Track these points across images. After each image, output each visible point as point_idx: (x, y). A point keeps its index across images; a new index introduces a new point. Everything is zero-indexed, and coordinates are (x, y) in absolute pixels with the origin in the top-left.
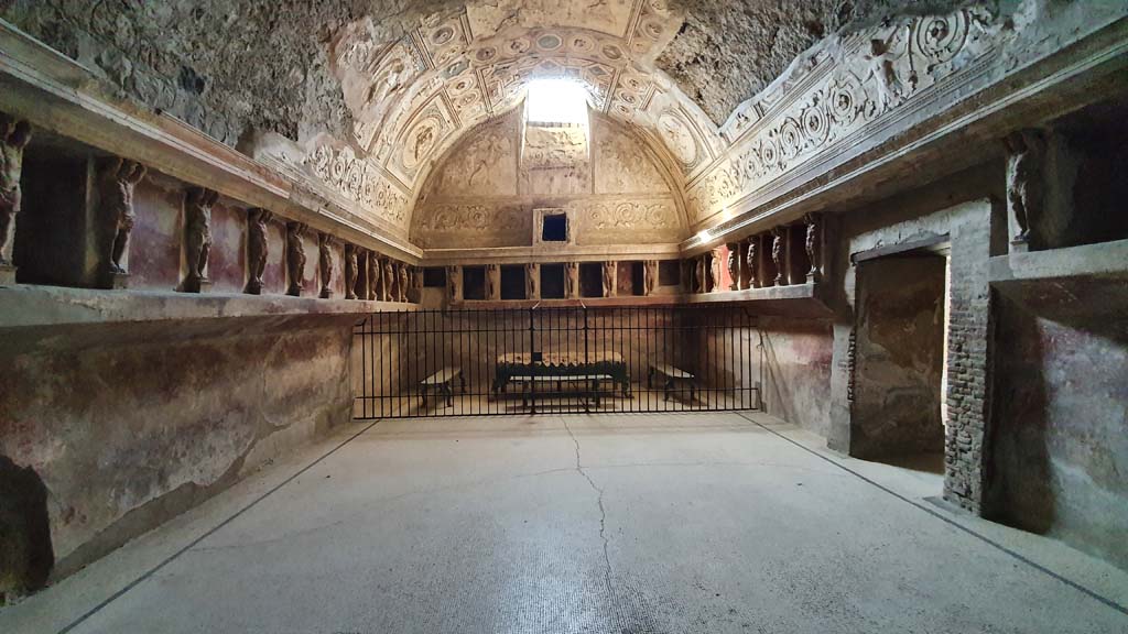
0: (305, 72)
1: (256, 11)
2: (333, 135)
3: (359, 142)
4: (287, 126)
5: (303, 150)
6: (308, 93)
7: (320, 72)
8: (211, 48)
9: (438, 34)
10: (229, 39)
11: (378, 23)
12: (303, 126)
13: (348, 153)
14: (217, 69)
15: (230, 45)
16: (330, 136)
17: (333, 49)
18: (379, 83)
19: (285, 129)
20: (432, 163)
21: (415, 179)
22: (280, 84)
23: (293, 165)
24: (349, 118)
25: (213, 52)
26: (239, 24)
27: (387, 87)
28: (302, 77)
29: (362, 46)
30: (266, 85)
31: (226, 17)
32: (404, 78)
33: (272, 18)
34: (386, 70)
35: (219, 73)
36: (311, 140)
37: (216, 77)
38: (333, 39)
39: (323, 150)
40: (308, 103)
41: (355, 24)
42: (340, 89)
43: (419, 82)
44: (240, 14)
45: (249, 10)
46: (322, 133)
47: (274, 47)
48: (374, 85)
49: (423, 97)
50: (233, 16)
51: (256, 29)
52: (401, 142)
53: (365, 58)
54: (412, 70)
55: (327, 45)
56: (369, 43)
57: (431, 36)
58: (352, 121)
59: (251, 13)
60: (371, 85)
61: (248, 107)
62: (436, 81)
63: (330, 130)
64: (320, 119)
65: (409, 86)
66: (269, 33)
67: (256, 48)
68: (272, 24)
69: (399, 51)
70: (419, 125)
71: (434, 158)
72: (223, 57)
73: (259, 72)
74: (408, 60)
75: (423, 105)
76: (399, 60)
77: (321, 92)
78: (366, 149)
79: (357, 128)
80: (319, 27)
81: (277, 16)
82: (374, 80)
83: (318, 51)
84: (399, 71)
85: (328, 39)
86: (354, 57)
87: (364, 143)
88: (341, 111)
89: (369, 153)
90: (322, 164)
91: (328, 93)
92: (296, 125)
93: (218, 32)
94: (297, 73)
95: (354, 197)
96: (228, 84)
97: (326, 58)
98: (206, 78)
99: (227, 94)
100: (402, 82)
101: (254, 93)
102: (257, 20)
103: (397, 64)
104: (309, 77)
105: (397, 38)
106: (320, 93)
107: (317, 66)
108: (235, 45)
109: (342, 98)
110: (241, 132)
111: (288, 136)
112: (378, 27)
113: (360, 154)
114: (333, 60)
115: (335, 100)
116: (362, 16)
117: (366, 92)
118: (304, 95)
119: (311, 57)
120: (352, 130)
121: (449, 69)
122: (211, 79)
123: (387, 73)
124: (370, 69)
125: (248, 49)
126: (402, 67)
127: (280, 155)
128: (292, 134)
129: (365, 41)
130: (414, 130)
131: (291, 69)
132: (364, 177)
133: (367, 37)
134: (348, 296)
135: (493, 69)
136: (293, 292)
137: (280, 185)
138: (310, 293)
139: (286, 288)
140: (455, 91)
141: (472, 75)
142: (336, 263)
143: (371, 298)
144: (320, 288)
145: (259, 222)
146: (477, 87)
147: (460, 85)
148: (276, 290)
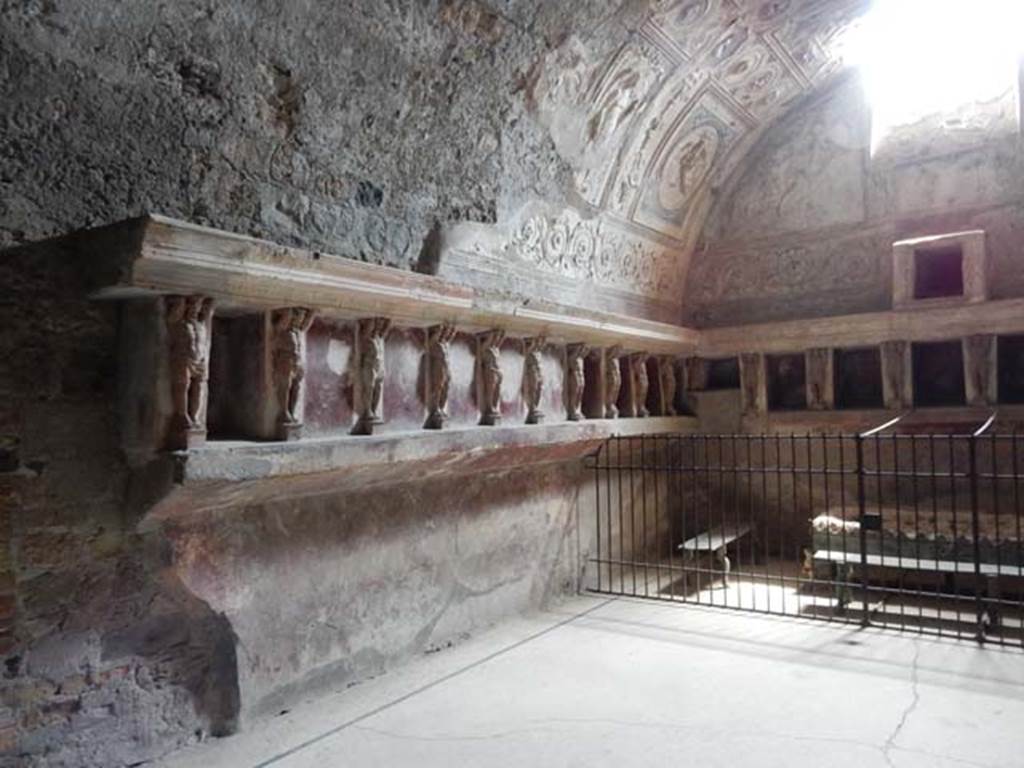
0: (498, 136)
1: (431, 91)
2: (546, 200)
3: (585, 197)
4: (481, 208)
5: (504, 232)
6: (505, 159)
7: (517, 128)
8: (387, 152)
9: (684, 13)
10: (404, 135)
11: (587, 36)
12: (503, 200)
13: (571, 216)
14: (395, 171)
15: (406, 142)
16: (541, 202)
17: (530, 96)
18: (605, 110)
19: (479, 213)
20: (715, 192)
21: (685, 223)
22: (468, 162)
23: (490, 256)
24: (566, 170)
25: (389, 156)
26: (413, 114)
27: (618, 112)
28: (495, 142)
29: (572, 74)
30: (452, 168)
31: (398, 113)
32: (642, 88)
33: (449, 91)
34: (612, 90)
35: (398, 175)
36: (512, 217)
37: (394, 181)
38: (529, 84)
39: (532, 224)
40: (507, 171)
41: (556, 52)
42: (550, 139)
43: (667, 88)
44: (413, 102)
45: (422, 94)
46: (530, 203)
47: (455, 123)
48: (598, 116)
49: (679, 105)
50: (406, 107)
51: (434, 110)
52: (653, 176)
53: (577, 88)
54: (653, 76)
55: (522, 93)
56: (581, 67)
57: (671, 22)
58: (572, 173)
59: (425, 95)
60: (591, 115)
61: (432, 202)
62: (696, 75)
63: (542, 194)
64: (524, 185)
65: (653, 98)
66: (448, 110)
67: (435, 134)
68: (450, 99)
69: (628, 59)
70: (681, 145)
71: (715, 184)
72: (400, 158)
73: (442, 158)
74: (644, 65)
75: (682, 115)
76: (628, 71)
77: (522, 151)
78: (597, 203)
79: (580, 179)
80: (508, 77)
81: (455, 86)
82: (595, 108)
83: (511, 106)
84: (630, 84)
85: (520, 88)
86: (562, 91)
87: (592, 196)
88: (553, 165)
89: (603, 205)
90: (531, 242)
91: (533, 149)
92: (493, 202)
93: (391, 132)
94: (490, 141)
95: (581, 275)
96: (407, 184)
97: (523, 109)
98: (383, 186)
99: (407, 195)
100: (640, 96)
101: (438, 184)
102: (434, 103)
103: (627, 77)
104: (505, 139)
105: (620, 45)
106: (521, 154)
107: (513, 123)
108: (412, 137)
109: (553, 148)
110: (426, 233)
111: (484, 219)
112: (590, 41)
113: (588, 212)
114: (532, 106)
115: (544, 156)
116: (563, 38)
117: (585, 129)
118: (499, 163)
119: (503, 114)
120: (572, 185)
121: (713, 53)
122: (389, 185)
123: (615, 93)
124: (588, 98)
125: (427, 136)
126: (637, 76)
127: (473, 248)
128: (489, 216)
129: (575, 64)
130: (676, 152)
131: (479, 139)
132: (598, 241)
133: (576, 59)
134: (571, 417)
135: (794, 25)
136: (487, 420)
137: (458, 294)
138: (512, 419)
139: (479, 416)
140: (733, 78)
141: (758, 46)
142: (550, 373)
143: (609, 416)
144: (526, 411)
145: (440, 341)
146: (772, 59)
147: (740, 67)
148: (465, 420)
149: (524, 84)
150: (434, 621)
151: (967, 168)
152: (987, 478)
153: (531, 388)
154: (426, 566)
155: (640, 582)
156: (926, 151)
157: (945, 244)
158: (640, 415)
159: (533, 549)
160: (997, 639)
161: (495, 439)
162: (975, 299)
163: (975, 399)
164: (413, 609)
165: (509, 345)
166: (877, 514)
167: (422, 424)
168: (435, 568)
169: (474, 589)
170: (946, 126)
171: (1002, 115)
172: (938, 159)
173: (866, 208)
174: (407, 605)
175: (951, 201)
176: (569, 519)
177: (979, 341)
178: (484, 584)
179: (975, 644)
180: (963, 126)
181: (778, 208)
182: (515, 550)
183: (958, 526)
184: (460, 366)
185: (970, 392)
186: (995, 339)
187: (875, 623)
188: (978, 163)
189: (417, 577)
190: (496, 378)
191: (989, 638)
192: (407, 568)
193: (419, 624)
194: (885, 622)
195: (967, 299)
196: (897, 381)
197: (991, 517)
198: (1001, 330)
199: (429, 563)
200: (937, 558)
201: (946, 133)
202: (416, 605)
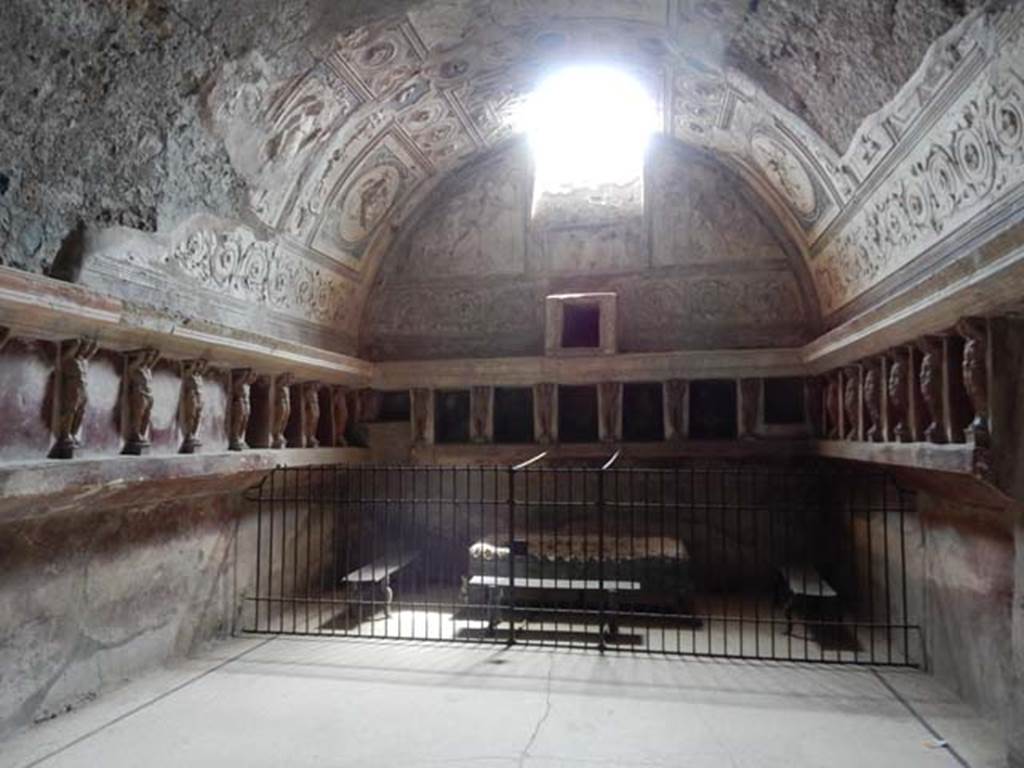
0: (163, 138)
1: (82, 75)
2: (217, 214)
3: (262, 217)
4: (138, 214)
5: (165, 243)
6: (171, 165)
7: (187, 133)
8: (17, 133)
9: (370, 54)
10: (43, 117)
11: (270, 54)
12: (166, 209)
13: (245, 235)
14: (28, 158)
15: (45, 126)
16: (212, 217)
17: (203, 102)
18: (286, 132)
19: (135, 218)
20: (395, 230)
21: (365, 255)
22: (126, 161)
23: (147, 266)
24: (240, 188)
25: (21, 137)
26: (56, 96)
27: (300, 136)
28: (160, 146)
29: (251, 88)
30: (104, 165)
31: (36, 92)
32: (327, 117)
33: (105, 79)
34: (296, 112)
35: (31, 162)
36: (175, 230)
37: (26, 167)
38: (203, 89)
39: (199, 238)
40: (172, 177)
41: (235, 63)
42: (224, 151)
43: (353, 121)
44: (58, 82)
45: (70, 76)
46: (198, 214)
47: (111, 115)
48: (279, 136)
49: (362, 141)
50: (48, 87)
51: (84, 96)
52: (334, 206)
53: (258, 104)
54: (337, 109)
55: (195, 98)
56: (262, 84)
57: (358, 59)
58: (247, 190)
59: (74, 78)
60: (271, 135)
61: (76, 199)
62: (380, 116)
63: (213, 208)
64: (193, 195)
65: (337, 130)
66: (102, 99)
67: (84, 123)
68: (106, 87)
69: (312, 86)
70: (364, 180)
71: (396, 222)
72: (35, 141)
73: (91, 151)
74: (328, 95)
75: (364, 153)
76: (313, 98)
77: (191, 160)
78: (274, 225)
79: (256, 198)
80: (179, 77)
81: (112, 75)
82: (277, 128)
83: (181, 108)
84: (315, 111)
85: (193, 91)
86: (240, 105)
87: (270, 217)
88: (227, 179)
89: (280, 229)
90: (197, 257)
91: (204, 159)
92: (154, 209)
93: (26, 112)
94: (154, 142)
95: (253, 296)
96: (41, 173)
97: (196, 114)
98: (11, 172)
99: (43, 187)
100: (324, 125)
101: (84, 179)
102: (85, 89)
103: (310, 104)
104: (171, 143)
105: (305, 70)
106: (190, 162)
107: (182, 128)
108: (53, 122)
109: (228, 161)
110: (66, 232)
111: (141, 226)
112: (274, 60)
113: (263, 233)
114: (205, 113)
115: (217, 167)
116: (244, 51)
117: (263, 149)
118: (164, 167)
119: (170, 117)
120: (247, 202)
121: (398, 98)
122: (19, 172)
123: (298, 117)
124: (268, 116)
125: (73, 124)
126: (320, 105)
127: (125, 256)
128: (147, 222)
129: (255, 80)
130: (357, 186)
131: (140, 138)
132: (273, 264)
133: (257, 76)
134: (233, 446)
135: (471, 89)
136: (132, 448)
137: (102, 305)
138: (163, 448)
139: (122, 444)
140: (415, 125)
141: (439, 100)
142: (212, 399)
143: (276, 446)
144: (181, 439)
145: (76, 356)
146: (451, 114)
147: (421, 116)
148: (104, 448)
149: (198, 89)
150: (49, 684)
151: (604, 239)
152: (610, 506)
153: (188, 415)
154: (42, 618)
155: (301, 619)
156: (575, 219)
157: (587, 301)
158: (310, 445)
159: (181, 591)
160: (614, 646)
161: (141, 470)
162: (608, 351)
163: (605, 437)
164: (22, 672)
165: (164, 366)
166: (523, 540)
167: (47, 453)
168: (54, 622)
169: (104, 641)
170: (590, 201)
171: (631, 199)
172: (585, 228)
173: (527, 265)
174: (14, 666)
175: (593, 265)
176: (226, 556)
177: (609, 386)
178: (118, 633)
179: (597, 652)
180: (603, 203)
181: (451, 253)
182: (159, 594)
183: (589, 548)
184: (100, 388)
185: (602, 431)
186: (621, 388)
187: (519, 641)
188: (613, 236)
189: (29, 634)
190: (146, 402)
191: (609, 646)
192: (17, 622)
193: (31, 688)
194: (527, 639)
195: (601, 351)
196: (546, 419)
197: (614, 539)
198: (626, 379)
199: (47, 614)
200: (571, 578)
201: (590, 206)
202: (26, 667)
